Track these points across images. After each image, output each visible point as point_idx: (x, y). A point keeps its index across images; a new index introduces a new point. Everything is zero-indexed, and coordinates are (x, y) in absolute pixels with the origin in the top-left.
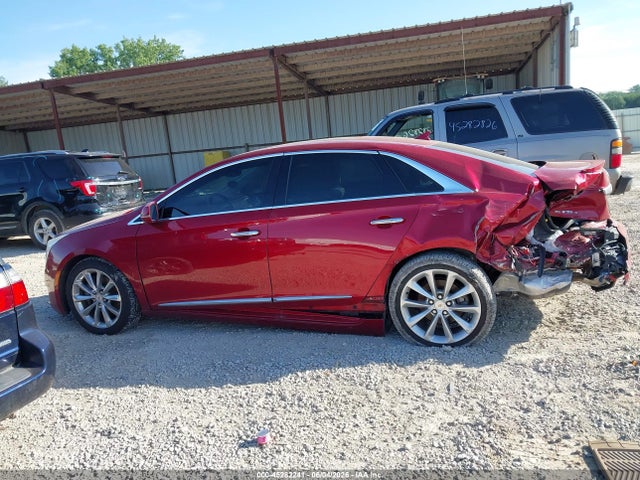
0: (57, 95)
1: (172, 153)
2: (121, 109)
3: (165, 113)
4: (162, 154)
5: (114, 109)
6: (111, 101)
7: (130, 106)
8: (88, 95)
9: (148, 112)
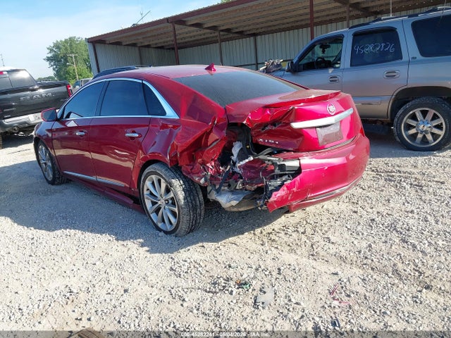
0: (177, 26)
1: (257, 64)
2: (222, 33)
3: (255, 35)
4: (251, 65)
5: (217, 34)
6: (214, 28)
7: (228, 30)
8: (198, 25)
9: (242, 34)
